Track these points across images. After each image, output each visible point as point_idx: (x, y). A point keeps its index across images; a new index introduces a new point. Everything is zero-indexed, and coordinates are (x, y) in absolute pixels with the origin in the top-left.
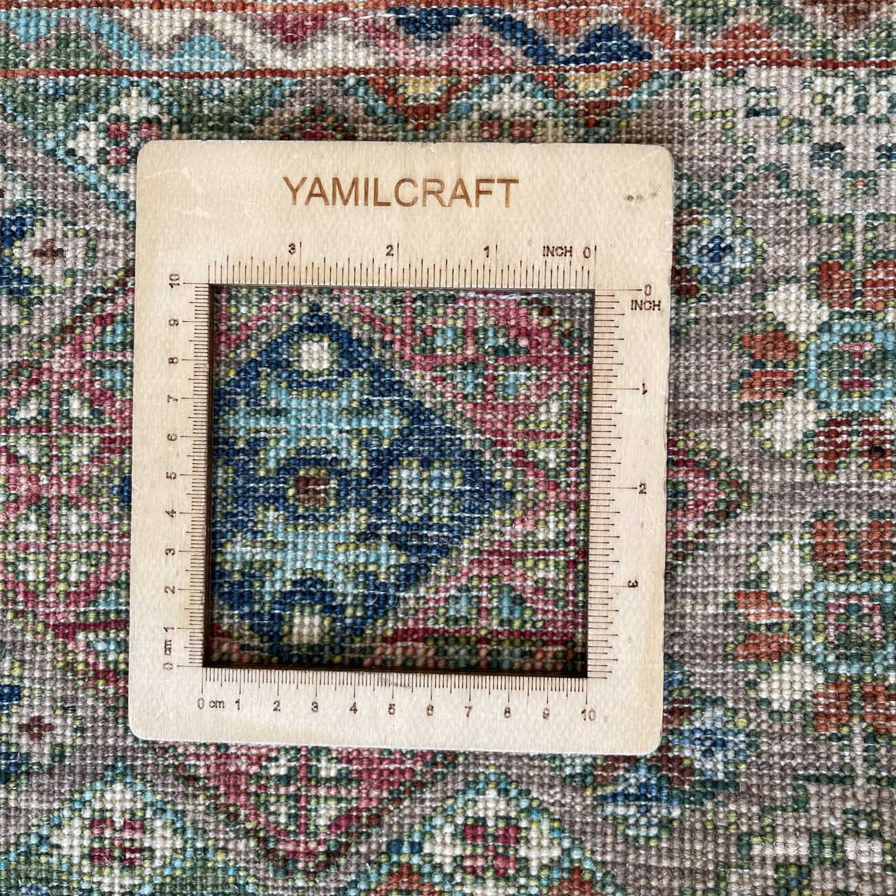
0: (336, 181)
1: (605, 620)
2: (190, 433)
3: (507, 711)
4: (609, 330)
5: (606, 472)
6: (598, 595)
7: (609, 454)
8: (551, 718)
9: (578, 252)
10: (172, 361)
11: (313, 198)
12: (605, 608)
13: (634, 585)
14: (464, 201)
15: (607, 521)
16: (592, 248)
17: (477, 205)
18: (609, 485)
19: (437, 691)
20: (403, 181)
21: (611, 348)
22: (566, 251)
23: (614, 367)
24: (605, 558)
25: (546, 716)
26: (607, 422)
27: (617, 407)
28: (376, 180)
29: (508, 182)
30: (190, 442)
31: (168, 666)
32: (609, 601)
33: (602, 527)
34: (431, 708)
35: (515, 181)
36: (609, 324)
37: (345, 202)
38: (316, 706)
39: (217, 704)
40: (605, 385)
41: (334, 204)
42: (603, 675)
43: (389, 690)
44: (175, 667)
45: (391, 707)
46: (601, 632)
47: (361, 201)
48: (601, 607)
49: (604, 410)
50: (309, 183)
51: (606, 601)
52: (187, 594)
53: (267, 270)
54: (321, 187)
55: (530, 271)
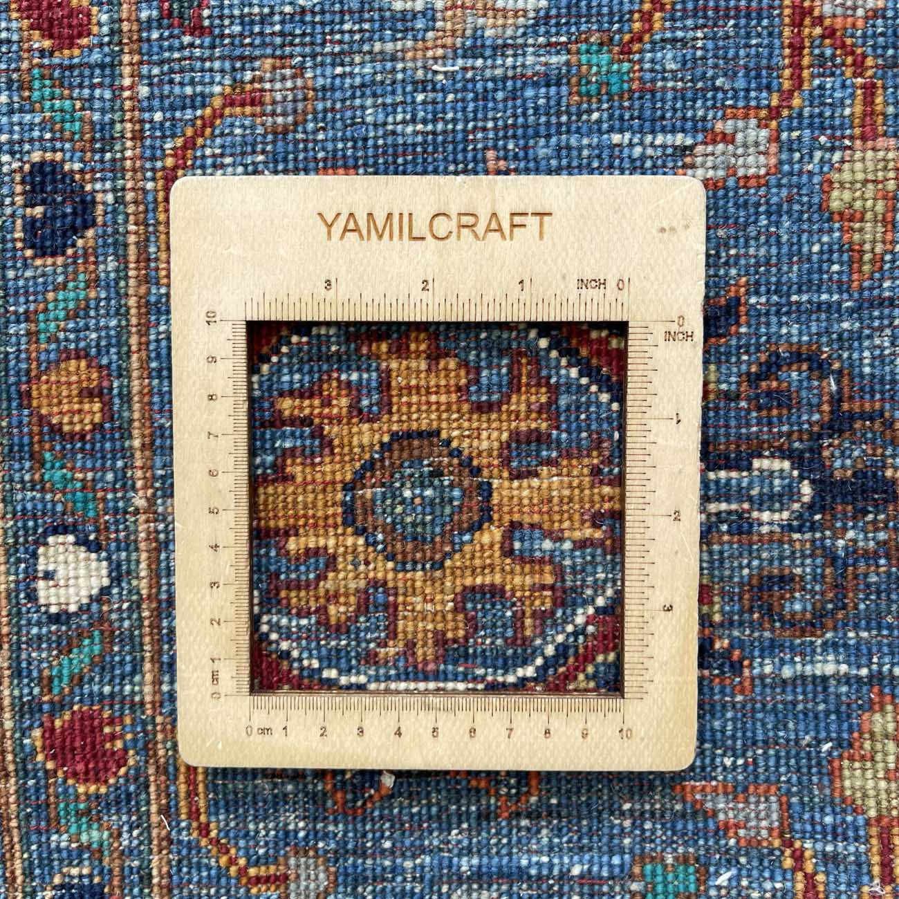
0: (370, 215)
1: (642, 643)
2: (231, 469)
3: (547, 732)
4: (643, 361)
5: (641, 500)
6: (634, 619)
7: (645, 482)
8: (589, 737)
9: (612, 284)
10: (211, 397)
11: (348, 234)
12: (642, 631)
14: (497, 234)
15: (642, 548)
16: (626, 280)
17: (511, 238)
18: (644, 513)
19: (479, 715)
20: (438, 215)
21: (645, 379)
22: (601, 284)
23: (649, 398)
24: (641, 584)
25: (584, 736)
26: (642, 452)
27: (651, 438)
28: (410, 215)
29: (541, 215)
30: (231, 477)
31: (215, 696)
32: (645, 626)
33: (638, 554)
34: (473, 731)
35: (550, 214)
36: (642, 355)
37: (380, 237)
38: (361, 731)
39: (265, 731)
40: (640, 415)
41: (369, 239)
42: (639, 695)
43: (432, 714)
44: (222, 696)
46: (636, 655)
47: (396, 236)
48: (637, 631)
49: (639, 440)
50: (343, 219)
51: (641, 625)
52: (233, 625)
53: (303, 307)
54: (355, 221)
55: (565, 303)
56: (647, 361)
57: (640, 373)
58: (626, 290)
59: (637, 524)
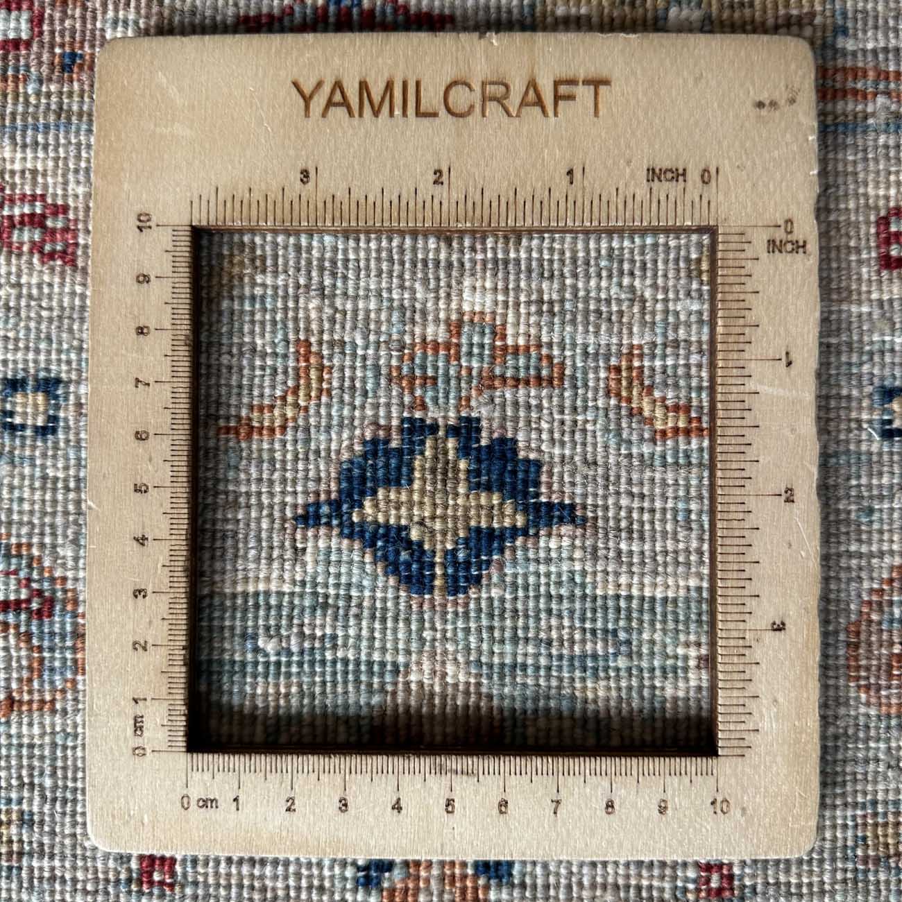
0: (363, 86)
1: (742, 676)
2: (167, 430)
3: (610, 805)
4: (737, 280)
5: (738, 474)
6: (732, 643)
7: (742, 448)
8: (669, 812)
9: (694, 176)
10: (141, 331)
11: (332, 110)
12: (742, 660)
13: (779, 628)
14: (537, 110)
15: (742, 541)
16: (713, 171)
17: (556, 114)
18: (743, 491)
19: (513, 780)
20: (455, 83)
21: (741, 305)
22: (678, 175)
23: (747, 330)
24: (738, 592)
25: (662, 810)
26: (738, 405)
27: (751, 385)
28: (418, 84)
29: (597, 83)
30: (167, 442)
31: (139, 751)
32: (747, 652)
33: (736, 550)
34: (504, 804)
35: (606, 82)
36: (737, 271)
37: (376, 113)
38: (344, 805)
39: (206, 803)
40: (735, 356)
41: (361, 115)
42: (739, 752)
43: (445, 780)
44: (148, 751)
45: (449, 803)
46: (735, 693)
47: (398, 112)
48: (736, 660)
49: (734, 389)
50: (327, 89)
51: (742, 651)
52: (163, 651)
53: (270, 207)
54: (343, 93)
55: (630, 201)
56: (743, 279)
57: (735, 296)
58: (713, 182)
59: (733, 508)
